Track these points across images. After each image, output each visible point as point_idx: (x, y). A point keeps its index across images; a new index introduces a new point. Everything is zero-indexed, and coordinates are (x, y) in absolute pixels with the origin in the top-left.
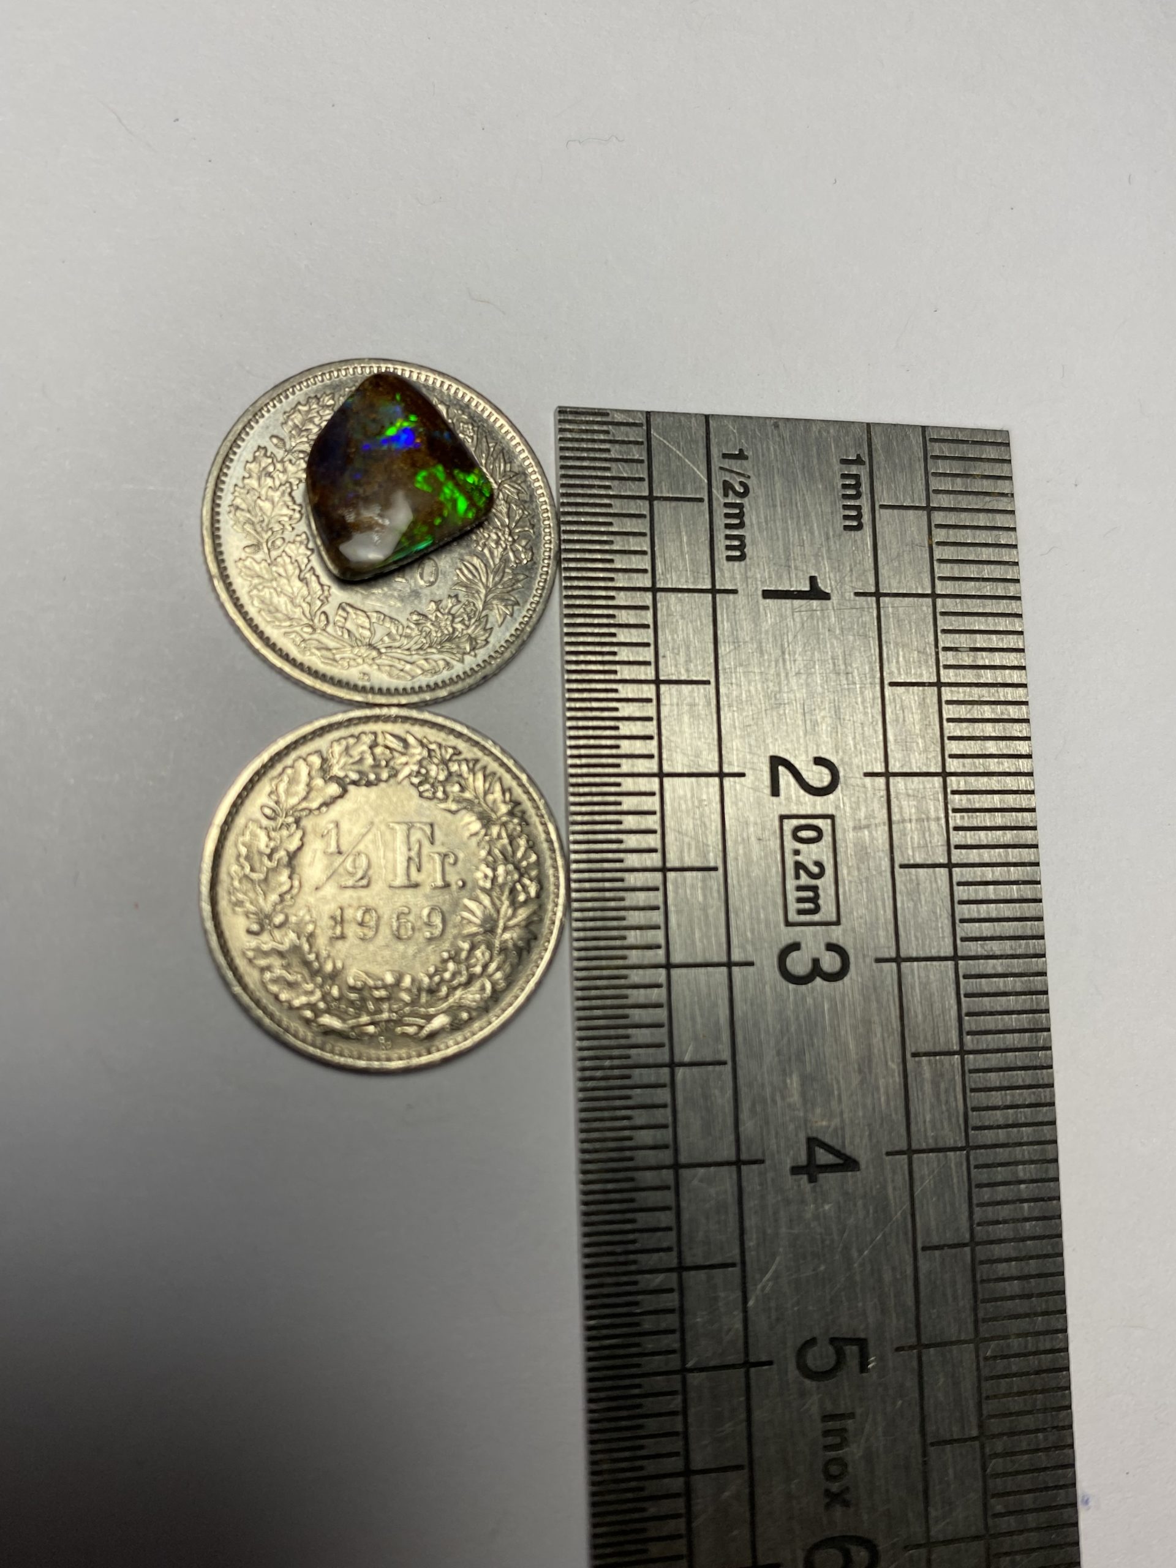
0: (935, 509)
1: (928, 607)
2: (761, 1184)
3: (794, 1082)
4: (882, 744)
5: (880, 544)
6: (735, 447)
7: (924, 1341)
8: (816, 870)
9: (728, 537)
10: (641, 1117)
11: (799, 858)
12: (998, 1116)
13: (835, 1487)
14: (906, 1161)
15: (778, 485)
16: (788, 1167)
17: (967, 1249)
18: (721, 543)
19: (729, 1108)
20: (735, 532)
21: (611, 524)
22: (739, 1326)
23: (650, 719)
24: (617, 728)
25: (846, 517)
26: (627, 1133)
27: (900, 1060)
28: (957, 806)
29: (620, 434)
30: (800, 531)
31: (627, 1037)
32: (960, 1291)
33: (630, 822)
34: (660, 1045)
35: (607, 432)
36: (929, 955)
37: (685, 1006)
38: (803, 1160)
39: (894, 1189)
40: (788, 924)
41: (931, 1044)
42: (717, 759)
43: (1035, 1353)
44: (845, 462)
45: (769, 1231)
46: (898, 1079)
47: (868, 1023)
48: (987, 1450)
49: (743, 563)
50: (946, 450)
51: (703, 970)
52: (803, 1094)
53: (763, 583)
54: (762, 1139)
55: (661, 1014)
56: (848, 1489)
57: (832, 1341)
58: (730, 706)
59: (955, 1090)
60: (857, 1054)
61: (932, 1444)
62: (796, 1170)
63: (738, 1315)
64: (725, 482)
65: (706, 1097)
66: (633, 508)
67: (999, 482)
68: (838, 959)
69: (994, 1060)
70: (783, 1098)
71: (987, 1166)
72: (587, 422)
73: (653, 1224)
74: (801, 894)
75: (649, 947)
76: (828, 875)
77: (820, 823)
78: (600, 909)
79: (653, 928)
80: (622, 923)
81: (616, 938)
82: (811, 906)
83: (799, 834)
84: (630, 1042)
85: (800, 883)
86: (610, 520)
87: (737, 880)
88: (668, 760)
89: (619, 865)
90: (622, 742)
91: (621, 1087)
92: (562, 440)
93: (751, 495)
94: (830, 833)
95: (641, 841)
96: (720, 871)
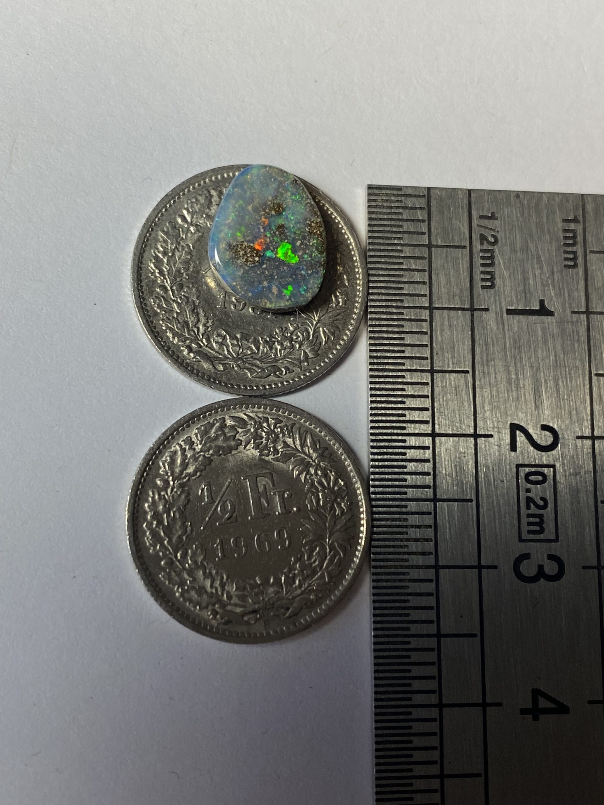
4: (589, 418)
5: (589, 278)
6: (489, 210)
8: (541, 503)
9: (482, 272)
10: (417, 671)
11: (529, 494)
15: (518, 238)
19: (478, 668)
20: (488, 269)
21: (402, 263)
23: (427, 397)
24: (404, 402)
25: (566, 259)
26: (407, 681)
29: (409, 202)
30: (533, 268)
31: (408, 615)
33: (411, 466)
34: (431, 622)
35: (401, 201)
37: (449, 595)
38: (529, 705)
40: (521, 540)
42: (473, 425)
44: (566, 221)
47: (577, 611)
49: (492, 291)
51: (461, 570)
53: (507, 304)
55: (432, 601)
58: (482, 388)
60: (569, 632)
62: (524, 711)
64: (481, 235)
65: (462, 659)
66: (417, 252)
68: (557, 566)
72: (387, 194)
74: (531, 520)
75: (423, 554)
76: (551, 505)
77: (546, 470)
78: (390, 526)
79: (426, 540)
80: (406, 536)
81: (401, 547)
82: (538, 528)
83: (530, 478)
84: (410, 618)
85: (530, 512)
86: (401, 261)
87: (485, 508)
88: (439, 425)
89: (404, 496)
90: (407, 412)
91: (403, 650)
92: (369, 207)
93: (500, 243)
94: (552, 477)
95: (419, 480)
96: (474, 502)
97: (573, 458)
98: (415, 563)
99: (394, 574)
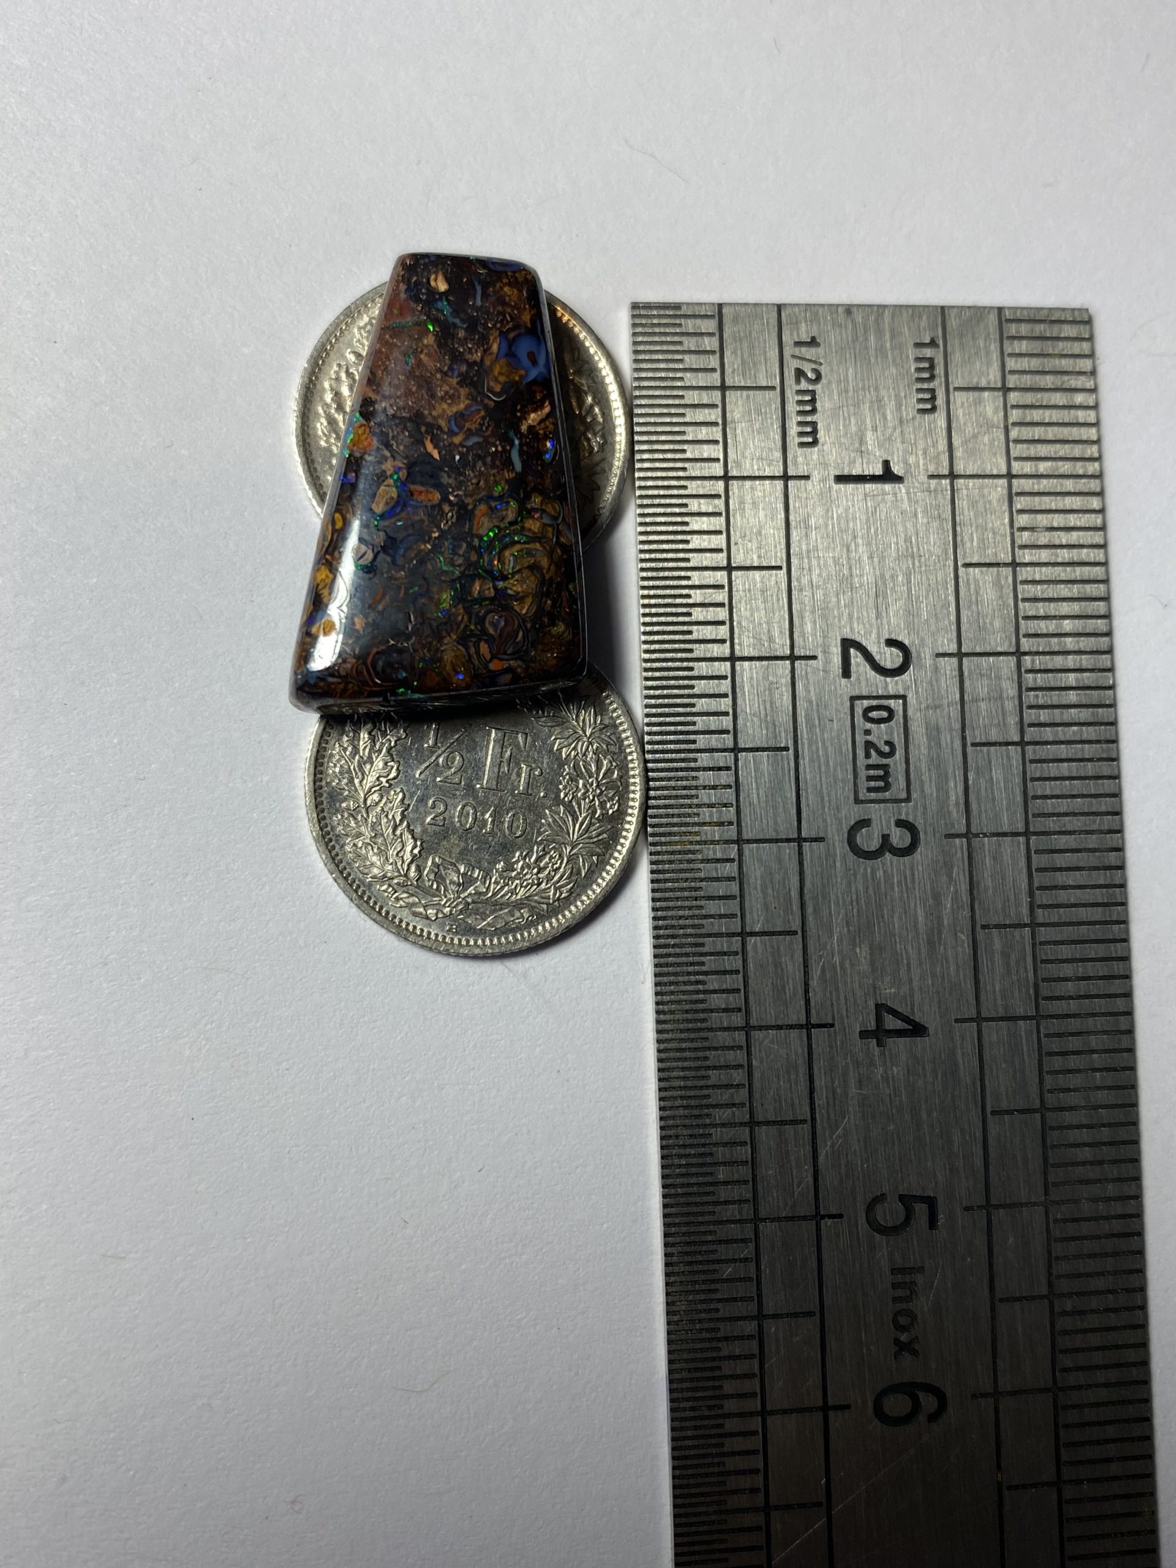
0: (1010, 389)
1: (1002, 487)
2: (831, 1047)
3: (863, 953)
4: (954, 627)
5: (954, 425)
6: (807, 332)
7: (994, 1201)
8: (887, 749)
9: (800, 424)
10: (713, 982)
11: (869, 738)
12: (1070, 988)
13: (904, 1338)
14: (975, 1027)
15: (851, 370)
16: (858, 1030)
17: (1038, 1116)
18: (793, 429)
19: (799, 976)
20: (809, 419)
21: (683, 415)
22: (810, 1179)
23: (722, 605)
24: (689, 614)
25: (920, 401)
26: (701, 996)
27: (970, 933)
28: (1030, 686)
30: (872, 415)
31: (701, 907)
32: (1030, 1156)
33: (702, 704)
34: (734, 916)
35: (680, 325)
36: (1000, 831)
37: (756, 879)
38: (872, 1025)
39: (963, 1054)
40: (857, 801)
41: (1001, 918)
42: (788, 644)
43: (1106, 1218)
44: (919, 345)
45: (838, 1091)
46: (967, 949)
47: (937, 896)
48: (1057, 1309)
49: (816, 449)
50: (1024, 329)
51: (774, 846)
52: (872, 963)
53: (835, 468)
54: (832, 1004)
55: (734, 888)
56: (917, 1337)
57: (902, 1198)
58: (801, 590)
59: (1025, 962)
60: (926, 925)
61: (1001, 1300)
62: (864, 1034)
63: (808, 1168)
64: (797, 370)
65: (777, 964)
66: (705, 398)
67: (1078, 360)
68: (909, 835)
69: (1067, 933)
70: (852, 965)
71: (1059, 1035)
72: (659, 316)
73: (724, 1080)
74: (872, 772)
75: (721, 824)
76: (899, 754)
77: (892, 703)
78: (674, 788)
79: (725, 805)
80: (695, 801)
81: (689, 815)
82: (882, 784)
83: (870, 715)
84: (704, 912)
85: (870, 762)
86: (681, 411)
87: (807, 759)
88: (740, 644)
89: (692, 746)
90: (694, 628)
91: (694, 954)
92: (634, 334)
93: (824, 381)
94: (901, 712)
95: (713, 723)
96: (791, 752)
97: (932, 685)
98: (709, 838)
99: (680, 852)
